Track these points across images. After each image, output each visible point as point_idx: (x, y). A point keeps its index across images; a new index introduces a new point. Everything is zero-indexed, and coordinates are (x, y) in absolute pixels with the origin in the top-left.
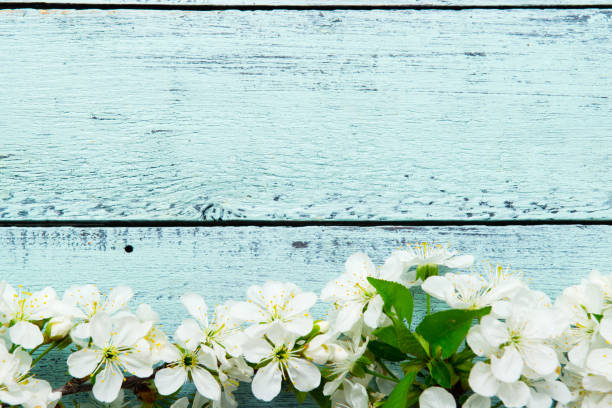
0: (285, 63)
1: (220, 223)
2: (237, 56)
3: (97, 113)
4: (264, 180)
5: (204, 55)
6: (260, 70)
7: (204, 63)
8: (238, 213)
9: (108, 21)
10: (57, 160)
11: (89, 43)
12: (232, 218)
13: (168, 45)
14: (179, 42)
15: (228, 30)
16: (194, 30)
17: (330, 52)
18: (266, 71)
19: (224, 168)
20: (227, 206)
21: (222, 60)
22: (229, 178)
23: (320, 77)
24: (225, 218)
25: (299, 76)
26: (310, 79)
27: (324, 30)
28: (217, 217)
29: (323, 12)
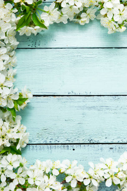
0: (107, 108)
1: (94, 144)
2: (97, 106)
3: (66, 119)
4: (103, 134)
5: (90, 106)
6: (102, 110)
7: (90, 108)
8: (98, 141)
9: (68, 99)
10: (58, 130)
11: (65, 104)
12: (96, 142)
13: (82, 104)
14: (84, 104)
15: (95, 101)
16: (87, 101)
17: (117, 105)
18: (104, 110)
19: (94, 131)
20: (95, 140)
21: (94, 107)
22: (96, 134)
23: (115, 111)
24: (95, 143)
25: (111, 111)
26: (113, 111)
27: (116, 100)
28: (93, 142)
29: (116, 96)
